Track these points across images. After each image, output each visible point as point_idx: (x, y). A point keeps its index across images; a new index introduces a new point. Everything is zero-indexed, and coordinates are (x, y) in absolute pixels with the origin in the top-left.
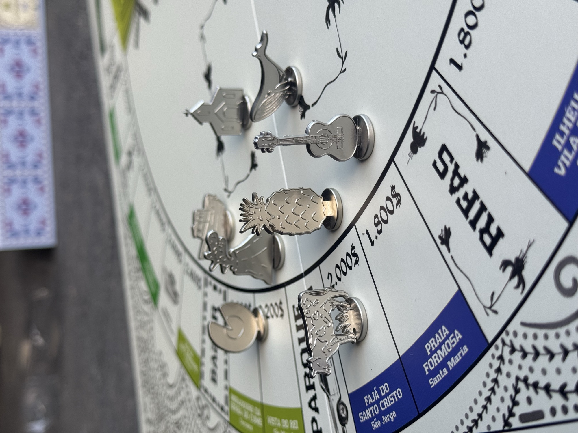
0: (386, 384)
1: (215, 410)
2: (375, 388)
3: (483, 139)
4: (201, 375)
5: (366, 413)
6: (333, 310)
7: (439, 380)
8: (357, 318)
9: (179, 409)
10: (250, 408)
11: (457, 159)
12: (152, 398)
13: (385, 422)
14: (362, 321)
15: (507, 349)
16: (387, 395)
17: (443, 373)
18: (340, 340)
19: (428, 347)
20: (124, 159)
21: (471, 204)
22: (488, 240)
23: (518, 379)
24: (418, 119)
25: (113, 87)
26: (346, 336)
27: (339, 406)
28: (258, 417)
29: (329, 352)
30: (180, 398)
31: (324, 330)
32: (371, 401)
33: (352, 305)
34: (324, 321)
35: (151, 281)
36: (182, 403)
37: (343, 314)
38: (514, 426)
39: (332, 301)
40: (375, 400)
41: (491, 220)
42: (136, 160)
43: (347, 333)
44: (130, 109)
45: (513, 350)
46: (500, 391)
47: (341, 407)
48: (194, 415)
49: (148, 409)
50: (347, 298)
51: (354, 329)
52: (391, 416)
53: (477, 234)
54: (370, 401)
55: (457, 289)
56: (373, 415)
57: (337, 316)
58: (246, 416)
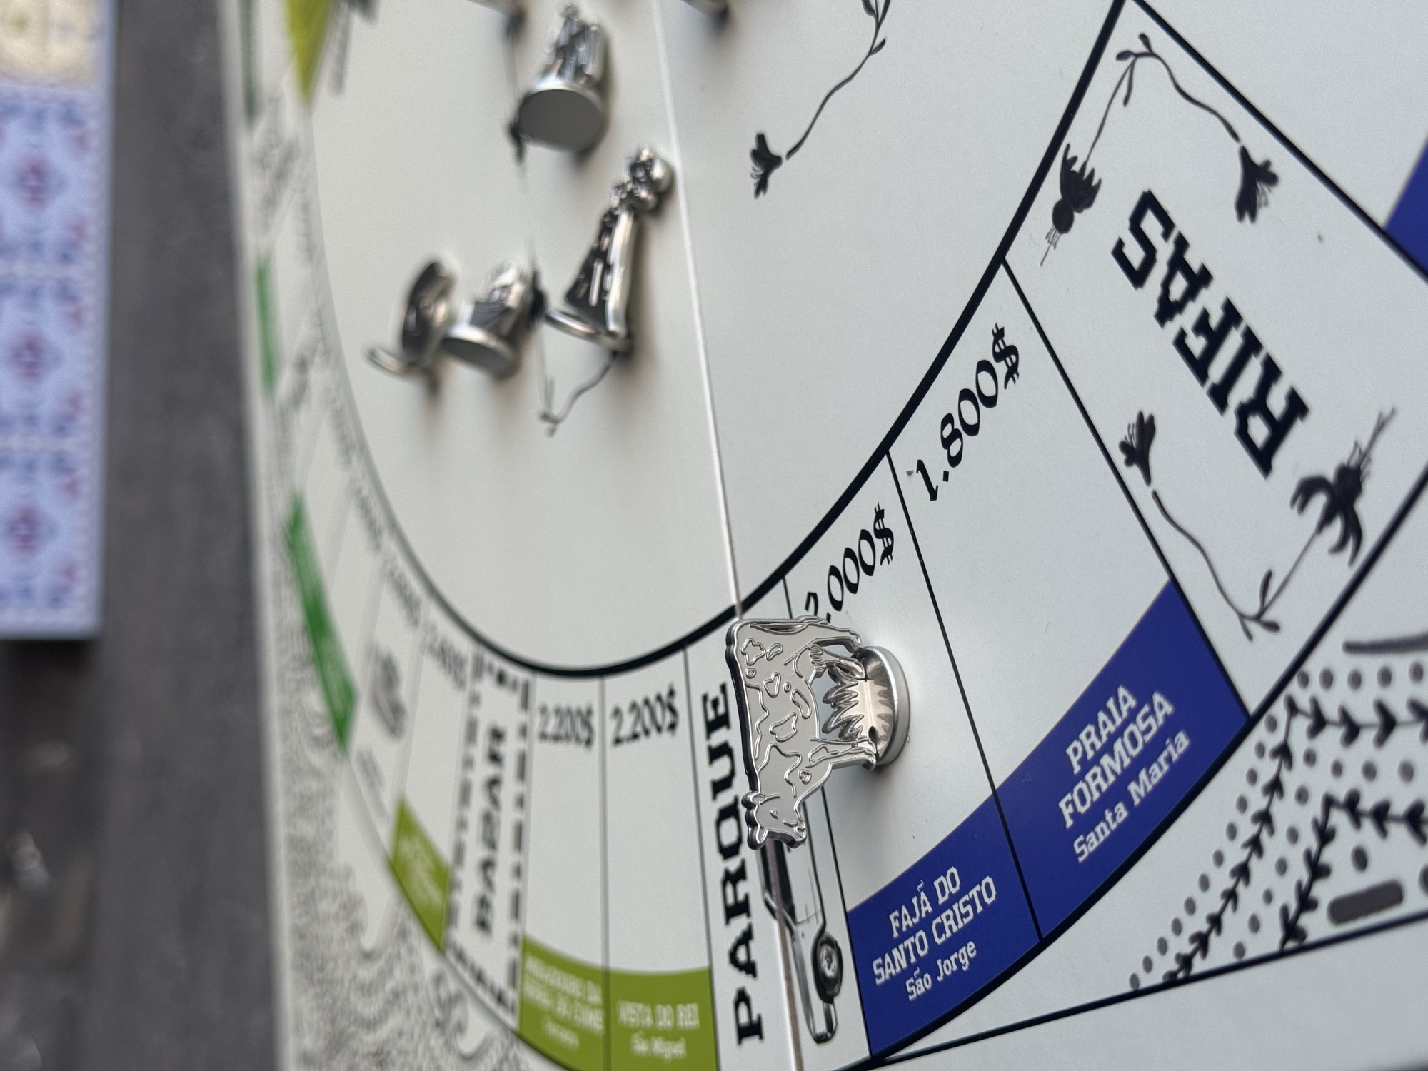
0: (953, 870)
1: (481, 1004)
2: (921, 886)
3: (1258, 158)
4: (449, 915)
5: (892, 957)
6: (818, 675)
7: (1102, 838)
8: (881, 702)
9: (387, 1014)
10: (572, 986)
11: (1182, 225)
12: (319, 996)
13: (945, 974)
14: (894, 711)
15: (1302, 724)
16: (954, 899)
17: (1114, 818)
18: (835, 755)
19: (1075, 751)
20: (286, 380)
21: (1215, 339)
22: (1259, 430)
23: (1329, 802)
24: (1077, 140)
25: (270, 203)
26: (850, 747)
27: (818, 951)
28: (593, 1007)
29: (803, 782)
30: (390, 985)
31: (793, 725)
32: (908, 923)
33: (870, 667)
34: (793, 701)
35: (335, 687)
36: (397, 996)
37: (845, 688)
38: (1312, 937)
39: (818, 652)
40: (921, 917)
41: (1271, 372)
42: (318, 377)
43: (852, 738)
44: (311, 250)
45: (1319, 723)
46: (1275, 845)
47: (824, 952)
48: (424, 1025)
49: (305, 1025)
50: (856, 649)
51: (872, 731)
52: (963, 957)
53: (1231, 418)
54: (905, 924)
55: (1165, 578)
56: (913, 959)
57: (827, 694)
58: (562, 1009)
